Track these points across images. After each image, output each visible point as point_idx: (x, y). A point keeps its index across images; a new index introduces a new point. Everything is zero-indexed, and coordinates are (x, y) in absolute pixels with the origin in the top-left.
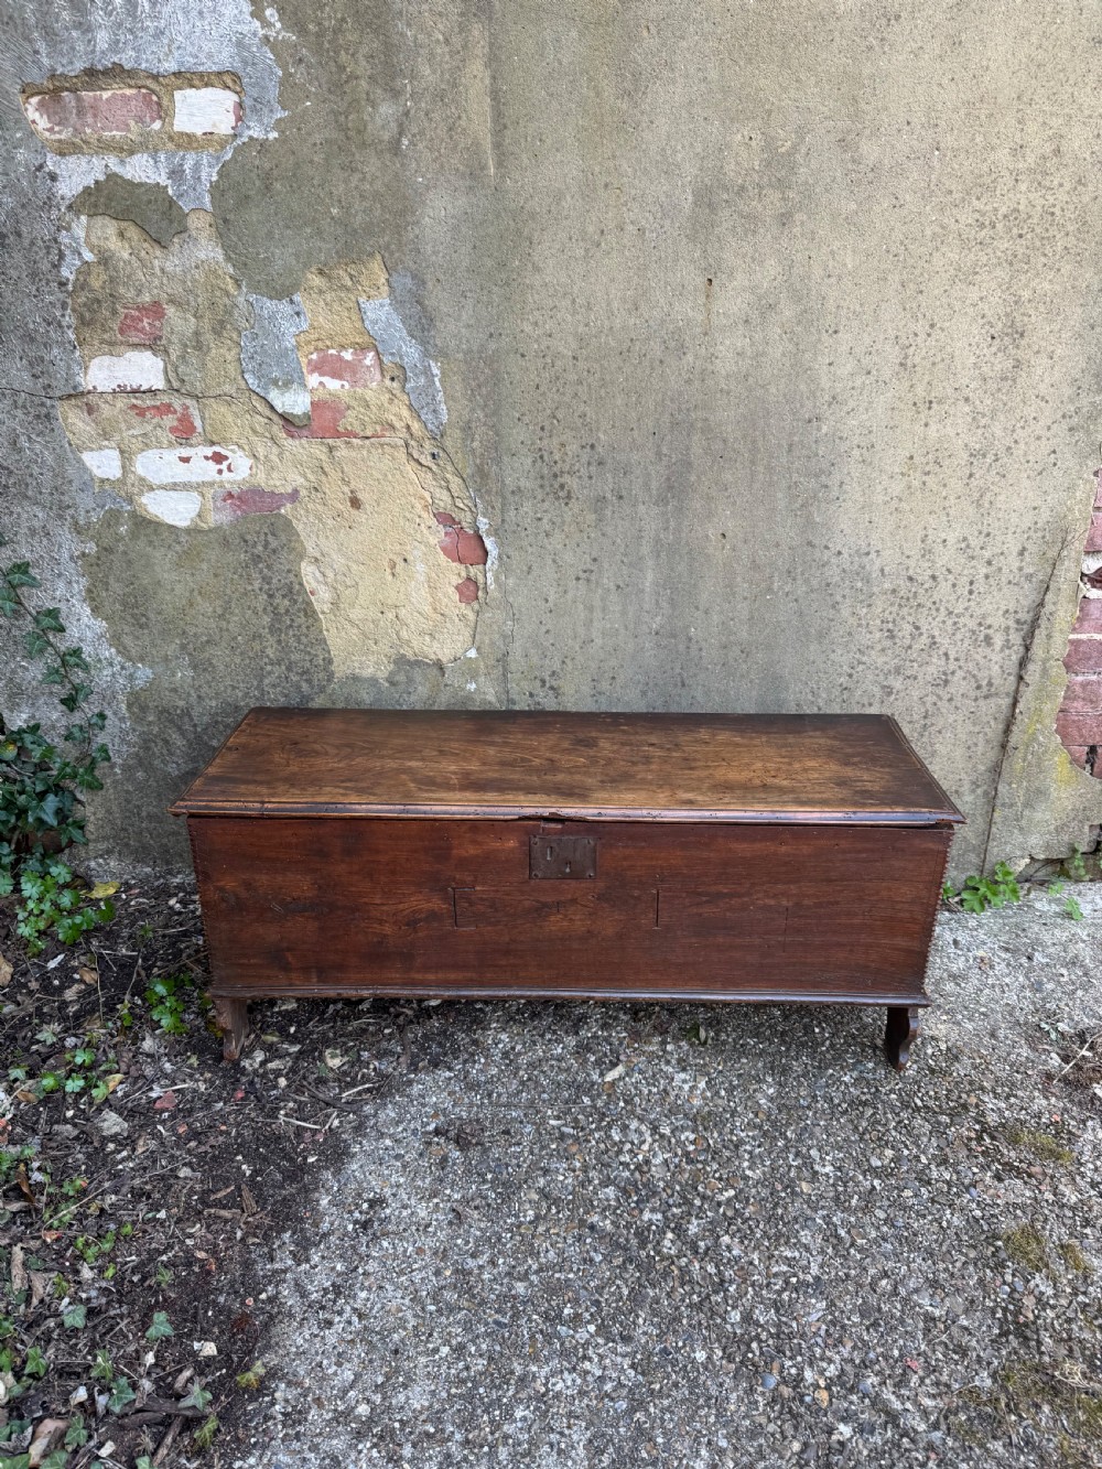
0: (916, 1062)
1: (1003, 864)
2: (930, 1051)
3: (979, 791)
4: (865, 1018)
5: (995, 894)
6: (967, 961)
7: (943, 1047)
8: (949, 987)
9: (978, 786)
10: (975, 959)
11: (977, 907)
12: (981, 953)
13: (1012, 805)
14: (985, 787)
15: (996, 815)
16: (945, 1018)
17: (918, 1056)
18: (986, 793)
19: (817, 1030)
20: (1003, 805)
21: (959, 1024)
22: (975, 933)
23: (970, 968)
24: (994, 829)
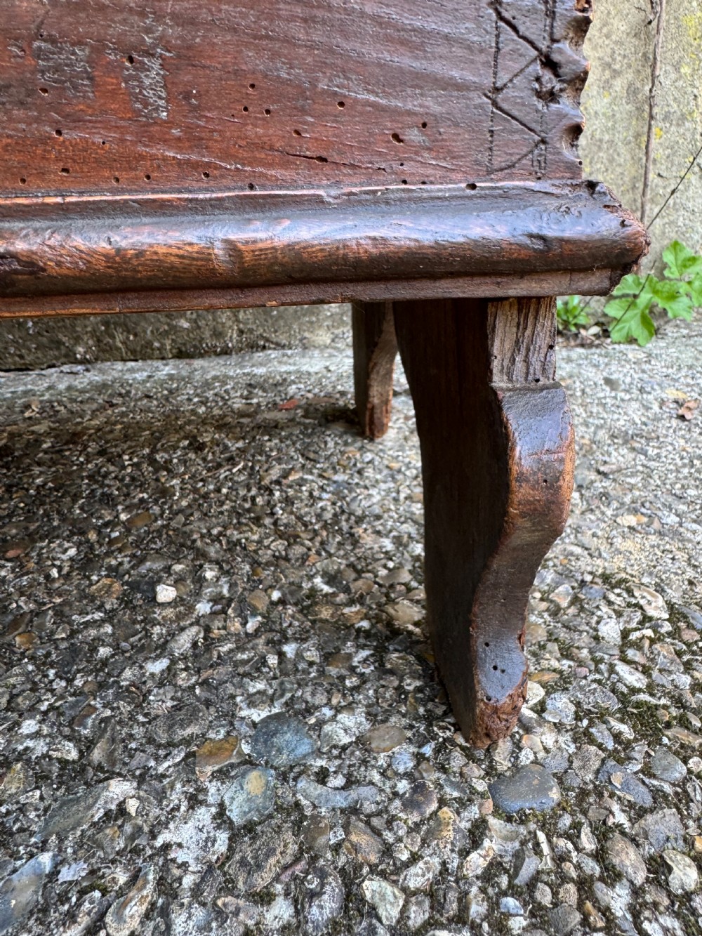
0: (562, 683)
1: (675, 246)
2: (611, 630)
3: (619, 85)
4: (368, 540)
5: (673, 296)
6: (648, 408)
7: (657, 609)
8: (619, 457)
9: (616, 74)
10: (662, 403)
11: (638, 331)
12: (671, 394)
13: (683, 118)
14: (630, 76)
15: (654, 142)
16: (631, 520)
17: (566, 653)
18: (632, 91)
19: (166, 593)
20: (666, 118)
21: (676, 534)
22: (646, 367)
23: (657, 419)
24: (652, 176)
